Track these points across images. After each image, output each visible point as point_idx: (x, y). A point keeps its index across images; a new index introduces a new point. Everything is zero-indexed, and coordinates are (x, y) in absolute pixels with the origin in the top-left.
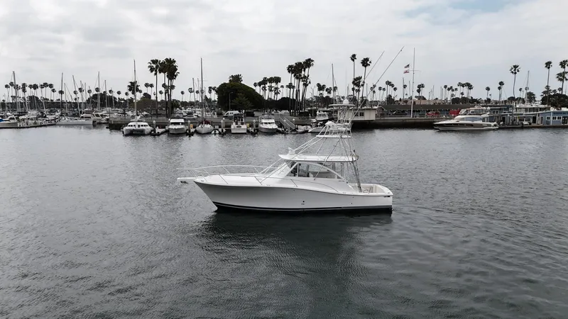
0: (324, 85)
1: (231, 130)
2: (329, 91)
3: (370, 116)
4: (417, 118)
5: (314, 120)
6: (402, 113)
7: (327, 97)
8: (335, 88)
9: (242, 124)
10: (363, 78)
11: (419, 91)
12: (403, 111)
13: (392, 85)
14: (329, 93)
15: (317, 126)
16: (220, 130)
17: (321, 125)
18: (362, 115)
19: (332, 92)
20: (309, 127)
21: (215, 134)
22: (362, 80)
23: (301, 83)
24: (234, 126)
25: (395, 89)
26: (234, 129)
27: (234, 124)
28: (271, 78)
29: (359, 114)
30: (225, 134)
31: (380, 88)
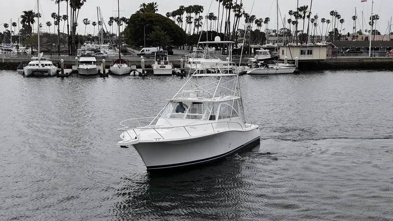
0: (254, 16)
1: (152, 71)
2: (259, 23)
3: (320, 55)
4: (377, 57)
5: (253, 60)
6: (357, 51)
7: (257, 31)
8: (267, 20)
9: (166, 63)
11: (371, 24)
12: (359, 49)
13: (338, 16)
14: (259, 25)
15: (258, 66)
16: (141, 70)
17: (262, 65)
18: (310, 53)
19: (263, 23)
20: (246, 67)
21: (134, 75)
24: (155, 66)
25: (342, 21)
26: (157, 69)
27: (156, 63)
28: (190, 7)
29: (306, 53)
30: (146, 75)
31: (323, 20)
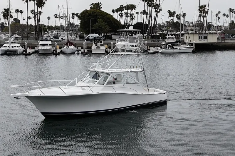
0: (174, 12)
1: (91, 51)
2: (178, 17)
3: (212, 39)
5: (164, 43)
7: (177, 22)
8: (184, 15)
9: (101, 45)
10: (207, 6)
14: (179, 18)
15: (166, 47)
16: (83, 50)
17: (170, 46)
18: (206, 38)
19: (181, 17)
20: (159, 48)
21: (78, 54)
22: (207, 8)
23: (154, 10)
24: (94, 47)
26: (94, 50)
27: (94, 45)
28: (128, 5)
29: (203, 38)
30: (86, 54)
31: (224, 15)
